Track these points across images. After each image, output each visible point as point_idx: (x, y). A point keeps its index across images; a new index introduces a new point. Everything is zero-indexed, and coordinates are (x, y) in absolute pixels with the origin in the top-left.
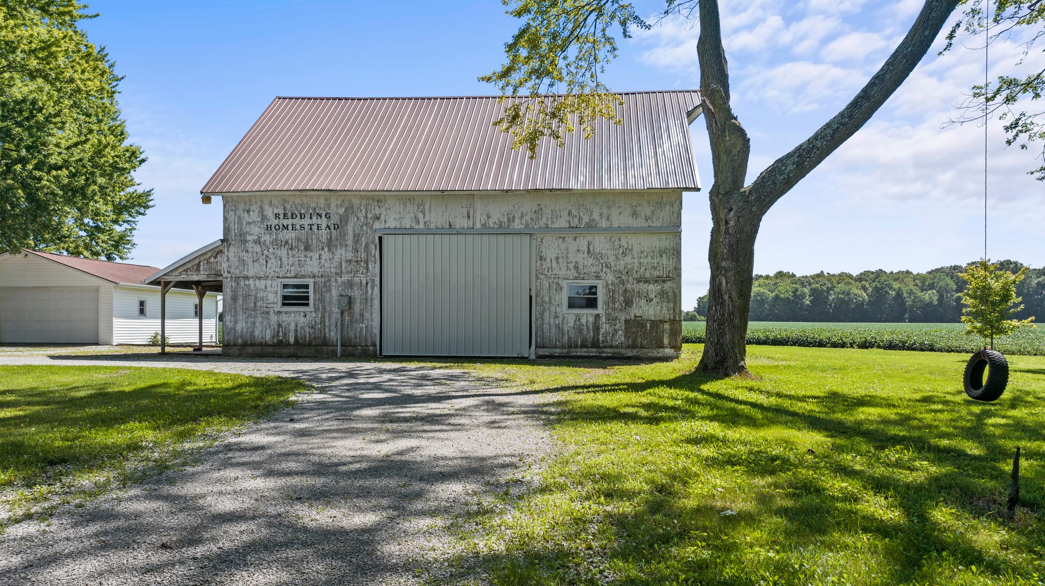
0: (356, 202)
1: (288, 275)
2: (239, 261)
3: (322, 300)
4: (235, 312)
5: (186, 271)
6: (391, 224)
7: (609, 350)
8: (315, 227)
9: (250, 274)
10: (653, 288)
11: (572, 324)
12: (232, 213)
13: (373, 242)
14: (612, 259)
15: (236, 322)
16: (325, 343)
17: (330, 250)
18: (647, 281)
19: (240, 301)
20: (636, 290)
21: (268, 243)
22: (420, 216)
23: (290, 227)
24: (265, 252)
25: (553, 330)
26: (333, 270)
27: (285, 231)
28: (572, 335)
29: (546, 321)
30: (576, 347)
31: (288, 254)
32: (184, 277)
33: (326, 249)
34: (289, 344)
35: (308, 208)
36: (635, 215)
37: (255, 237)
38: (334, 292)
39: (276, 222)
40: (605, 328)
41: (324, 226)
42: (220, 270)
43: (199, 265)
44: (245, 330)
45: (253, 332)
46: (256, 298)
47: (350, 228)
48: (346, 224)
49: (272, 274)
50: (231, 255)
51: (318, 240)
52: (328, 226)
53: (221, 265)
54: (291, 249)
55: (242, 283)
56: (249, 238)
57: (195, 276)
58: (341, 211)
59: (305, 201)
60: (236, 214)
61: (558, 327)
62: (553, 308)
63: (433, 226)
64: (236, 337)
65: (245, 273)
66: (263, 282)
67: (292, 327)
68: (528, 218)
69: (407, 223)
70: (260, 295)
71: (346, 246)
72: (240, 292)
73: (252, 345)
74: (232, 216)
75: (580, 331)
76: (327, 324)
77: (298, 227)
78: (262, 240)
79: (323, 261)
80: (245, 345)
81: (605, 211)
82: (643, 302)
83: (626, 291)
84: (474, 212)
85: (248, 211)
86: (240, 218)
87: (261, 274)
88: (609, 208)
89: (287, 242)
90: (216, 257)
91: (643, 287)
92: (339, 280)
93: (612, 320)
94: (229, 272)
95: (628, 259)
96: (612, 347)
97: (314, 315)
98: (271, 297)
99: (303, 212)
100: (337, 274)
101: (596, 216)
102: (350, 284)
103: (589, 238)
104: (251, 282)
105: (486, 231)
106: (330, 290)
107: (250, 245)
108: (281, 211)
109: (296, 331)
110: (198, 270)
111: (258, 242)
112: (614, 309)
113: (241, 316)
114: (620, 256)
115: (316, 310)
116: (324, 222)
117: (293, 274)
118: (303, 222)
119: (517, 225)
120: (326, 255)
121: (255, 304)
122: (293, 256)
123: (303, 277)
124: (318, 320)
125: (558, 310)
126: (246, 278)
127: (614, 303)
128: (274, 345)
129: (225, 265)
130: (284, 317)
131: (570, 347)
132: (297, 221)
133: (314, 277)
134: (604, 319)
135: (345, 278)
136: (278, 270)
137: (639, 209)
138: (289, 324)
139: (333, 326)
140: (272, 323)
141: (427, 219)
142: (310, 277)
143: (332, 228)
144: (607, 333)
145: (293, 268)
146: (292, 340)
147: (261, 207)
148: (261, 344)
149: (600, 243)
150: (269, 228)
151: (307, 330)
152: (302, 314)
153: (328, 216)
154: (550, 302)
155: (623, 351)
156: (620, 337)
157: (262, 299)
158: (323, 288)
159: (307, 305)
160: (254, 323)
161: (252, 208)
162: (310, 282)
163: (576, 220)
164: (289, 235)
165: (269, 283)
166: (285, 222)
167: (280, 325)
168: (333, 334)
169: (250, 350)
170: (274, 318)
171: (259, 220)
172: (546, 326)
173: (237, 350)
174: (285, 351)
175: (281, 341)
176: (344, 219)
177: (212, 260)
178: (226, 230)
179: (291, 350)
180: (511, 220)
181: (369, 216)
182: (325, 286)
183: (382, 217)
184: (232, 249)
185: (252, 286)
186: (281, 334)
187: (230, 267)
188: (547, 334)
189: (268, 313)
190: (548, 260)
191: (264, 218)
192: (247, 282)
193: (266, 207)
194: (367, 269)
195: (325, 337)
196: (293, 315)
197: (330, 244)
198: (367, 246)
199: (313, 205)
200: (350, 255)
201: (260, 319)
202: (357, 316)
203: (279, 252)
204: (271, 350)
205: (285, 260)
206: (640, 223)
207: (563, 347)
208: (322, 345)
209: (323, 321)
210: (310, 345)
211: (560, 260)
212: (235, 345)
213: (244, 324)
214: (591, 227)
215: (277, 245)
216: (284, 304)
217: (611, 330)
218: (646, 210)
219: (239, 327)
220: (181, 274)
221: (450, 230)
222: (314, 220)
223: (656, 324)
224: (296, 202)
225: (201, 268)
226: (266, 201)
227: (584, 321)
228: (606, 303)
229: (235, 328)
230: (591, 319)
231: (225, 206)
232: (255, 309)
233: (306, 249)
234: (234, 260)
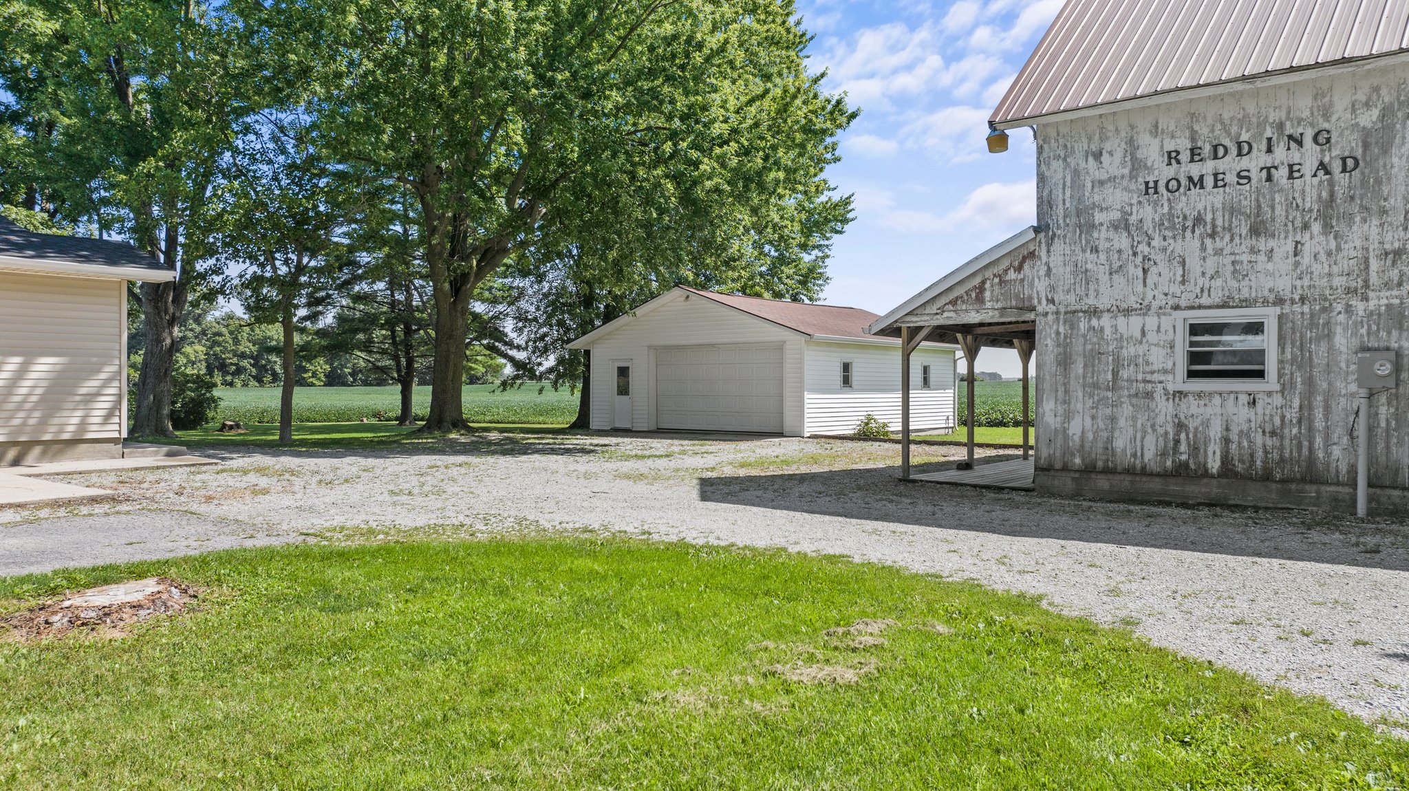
1: (1205, 300)
2: (1074, 274)
3: (1303, 362)
4: (1066, 392)
5: (953, 302)
8: (1281, 174)
9: (1104, 302)
12: (1057, 165)
15: (1068, 416)
16: (1312, 475)
17: (1327, 228)
19: (1078, 368)
21: (1148, 225)
23: (1209, 181)
24: (1143, 248)
26: (1338, 281)
27: (1195, 191)
31: (1203, 248)
32: (950, 317)
33: (1316, 227)
34: (1206, 474)
35: (1261, 126)
37: (1116, 215)
38: (1341, 341)
39: (1170, 172)
41: (1309, 166)
42: (1030, 298)
43: (981, 288)
44: (1090, 436)
45: (1110, 440)
46: (1117, 361)
47: (1396, 163)
48: (1386, 151)
49: (1161, 300)
50: (1056, 260)
51: (1291, 204)
52: (1322, 166)
53: (1032, 285)
54: (1213, 235)
55: (1083, 325)
56: (1099, 217)
57: (973, 314)
58: (1368, 118)
59: (1251, 109)
60: (1067, 165)
64: (1067, 451)
65: (1091, 301)
66: (1136, 321)
67: (1216, 431)
70: (1129, 351)
71: (1383, 212)
72: (1078, 346)
73: (1108, 471)
74: (1057, 170)
76: (1319, 424)
77: (1231, 178)
78: (1133, 219)
79: (1306, 260)
80: (1089, 469)
85: (1098, 156)
86: (1076, 173)
87: (1132, 302)
89: (1199, 220)
90: (1019, 269)
92: (1359, 307)
94: (1051, 301)
97: (1278, 400)
98: (1157, 357)
99: (1245, 137)
100: (1349, 291)
102: (1395, 318)
104: (1106, 321)
106: (1329, 336)
107: (1101, 236)
108: (1183, 144)
109: (1226, 441)
110: (980, 299)
111: (1122, 225)
113: (1080, 402)
115: (1286, 388)
116: (1309, 156)
117: (1216, 298)
118: (1245, 163)
120: (1315, 241)
121: (1115, 374)
122: (1218, 252)
123: (1246, 303)
124: (1292, 414)
126: (1094, 312)
128: (1164, 475)
129: (1041, 286)
130: (1192, 407)
132: (1230, 164)
133: (1279, 301)
135: (1379, 300)
136: (1176, 289)
138: (1206, 424)
139: (1338, 433)
140: (1160, 420)
142: (1266, 303)
143: (1336, 167)
145: (1218, 282)
146: (1214, 465)
147: (1131, 141)
148: (1130, 471)
150: (1150, 189)
151: (1259, 440)
152: (1244, 399)
153: (1322, 139)
157: (1134, 361)
158: (1307, 332)
159: (1260, 374)
160: (1113, 419)
161: (1108, 146)
162: (1269, 316)
164: (1208, 201)
165: (1151, 322)
166: (1196, 169)
167: (1180, 426)
168: (1336, 452)
169: (1103, 483)
170: (1164, 409)
171: (1126, 171)
173: (1069, 482)
174: (1195, 490)
175: (1185, 465)
176: (1376, 140)
177: (1012, 275)
178: (1045, 205)
179: (1214, 489)
182: (1313, 325)
184: (1058, 246)
185: (1108, 331)
186: (1183, 447)
187: (1053, 289)
189: (1149, 395)
191: (1137, 165)
192: (1094, 322)
193: (1145, 139)
195: (1312, 458)
196: (1217, 400)
197: (1328, 213)
199: (1274, 116)
200: (1396, 238)
201: (1127, 410)
203: (1177, 246)
204: (1156, 485)
205: (1194, 264)
208: (1303, 480)
209: (1305, 417)
210: (1267, 477)
212: (1065, 469)
213: (1088, 422)
215: (1173, 227)
216: (1192, 374)
219: (1075, 429)
220: (942, 310)
222: (1280, 153)
224: (1226, 116)
225: (987, 294)
226: (1144, 124)
229: (1065, 430)
231: (1040, 150)
232: (1114, 386)
233: (1255, 231)
234: (1063, 272)
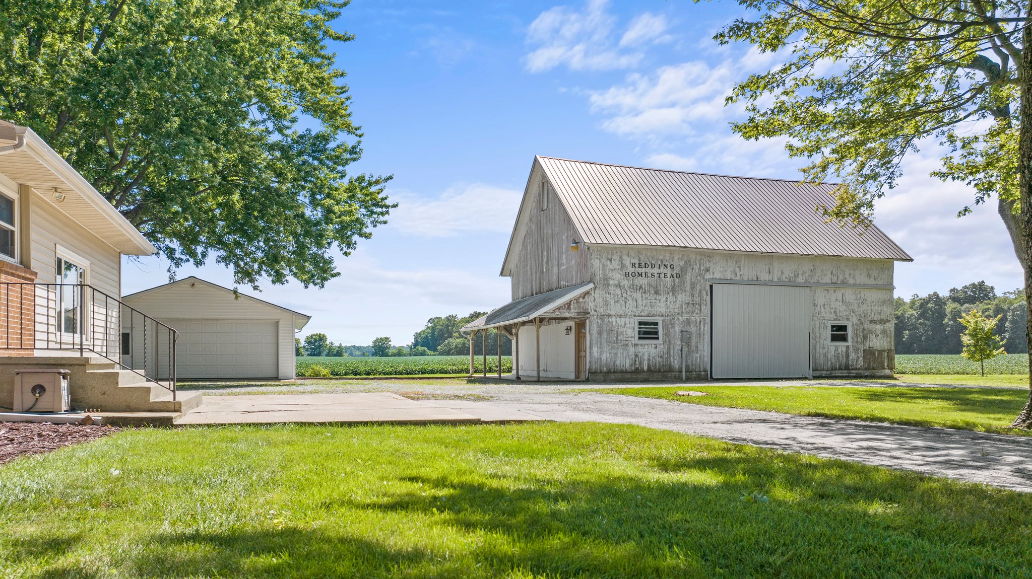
0: (693, 257)
1: (643, 314)
2: (603, 302)
3: (667, 335)
4: (601, 344)
5: (559, 308)
6: (718, 275)
7: (854, 371)
8: (662, 276)
9: (613, 313)
10: (879, 327)
11: (833, 353)
13: (705, 289)
14: (856, 307)
15: (602, 353)
16: (670, 370)
17: (673, 294)
18: (875, 323)
19: (605, 336)
20: (870, 329)
21: (626, 287)
22: (737, 270)
23: (644, 275)
24: (624, 294)
25: (822, 358)
26: (676, 311)
27: (640, 277)
28: (833, 361)
29: (818, 351)
30: (836, 369)
31: (642, 297)
32: (558, 314)
33: (671, 293)
34: (644, 371)
35: (657, 259)
36: (869, 275)
37: (616, 282)
38: (677, 329)
39: (632, 270)
40: (852, 356)
41: (669, 275)
42: (588, 309)
43: (569, 304)
44: (609, 360)
45: (615, 361)
46: (617, 333)
47: (688, 277)
48: (686, 274)
49: (630, 313)
50: (597, 296)
51: (665, 286)
52: (672, 275)
53: (588, 304)
54: (645, 293)
55: (606, 320)
56: (611, 282)
57: (567, 314)
58: (682, 263)
59: (655, 254)
60: (600, 262)
61: (825, 355)
62: (822, 341)
63: (745, 278)
64: (601, 366)
65: (609, 312)
66: (623, 320)
67: (646, 357)
68: (807, 275)
69: (729, 275)
70: (621, 330)
71: (685, 291)
72: (605, 328)
73: (615, 372)
74: (597, 263)
75: (838, 358)
76: (672, 354)
77: (649, 275)
78: (622, 284)
79: (668, 304)
80: (609, 372)
81: (852, 272)
82: (873, 337)
83: (864, 329)
84: (773, 268)
85: (611, 260)
86: (603, 265)
87: (621, 313)
88: (854, 270)
89: (641, 287)
90: (584, 298)
91: (873, 326)
92: (681, 318)
93: (856, 350)
94: (595, 311)
95: (865, 307)
96: (856, 369)
97: (662, 346)
98: (630, 332)
99: (653, 262)
100: (679, 314)
101: (847, 276)
102: (688, 322)
103: (843, 291)
104: (613, 319)
105: (780, 284)
106: (674, 327)
107: (612, 288)
108: (637, 261)
109: (649, 360)
110: (569, 308)
111: (618, 286)
112: (857, 342)
113: (606, 348)
114: (860, 305)
115: (664, 342)
116: (669, 271)
117: (646, 313)
118: (653, 271)
119: (800, 280)
120: (670, 298)
121: (617, 338)
122: (646, 298)
123: (654, 316)
124: (665, 351)
125: (825, 343)
126: (609, 316)
127: (857, 338)
128: (632, 371)
129: (592, 305)
130: (640, 349)
131: (832, 370)
132: (649, 270)
133: (662, 316)
134: (851, 349)
135: (685, 317)
136: (634, 309)
137: (871, 272)
138: (644, 355)
139: (677, 357)
140: (630, 354)
141: (742, 273)
142: (659, 316)
143: (675, 277)
144: (853, 359)
145: (646, 308)
146: (646, 368)
147: (621, 257)
148: (622, 372)
149: (849, 295)
150: (627, 275)
151: (657, 359)
152: (654, 346)
153: (672, 267)
154: (820, 337)
155: (862, 372)
156: (861, 363)
157: (622, 333)
158: (668, 326)
159: (657, 338)
160: (616, 354)
161: (614, 257)
162: (659, 320)
163: (836, 278)
164: (642, 281)
165: (628, 320)
166: (640, 270)
167: (636, 356)
168: (676, 362)
169: (612, 376)
170: (632, 350)
171: (619, 267)
172: (818, 355)
173: (602, 377)
174: (641, 376)
175: (638, 368)
176: (684, 270)
177: (581, 300)
178: (593, 275)
179: (644, 376)
180: (796, 276)
181: (702, 268)
182: (670, 323)
183: (711, 270)
184: (597, 291)
185: (614, 323)
186: (637, 363)
187: (596, 306)
188: (818, 361)
189: (627, 345)
190: (819, 307)
191: (623, 266)
192: (610, 319)
193: (625, 257)
194: (701, 310)
195: (670, 364)
196: (646, 347)
197: (674, 290)
198: (700, 292)
199: (661, 257)
200: (688, 299)
201: (620, 350)
202: (693, 348)
203: (635, 295)
204: (628, 376)
205: (640, 302)
206: (871, 281)
207: (828, 370)
208: (668, 371)
209: (669, 352)
210: (659, 371)
211: (826, 307)
212: (601, 372)
213: (608, 355)
214: (844, 283)
215: (633, 289)
216: (640, 338)
217: (855, 357)
218: (875, 273)
219: (604, 357)
220: (554, 311)
221: (756, 282)
222: (662, 270)
223: (881, 352)
224: (648, 255)
225: (572, 306)
226: (625, 252)
227: (840, 351)
228: (853, 338)
229: (601, 358)
230: (844, 349)
232: (617, 343)
233: (656, 293)
234: (599, 300)
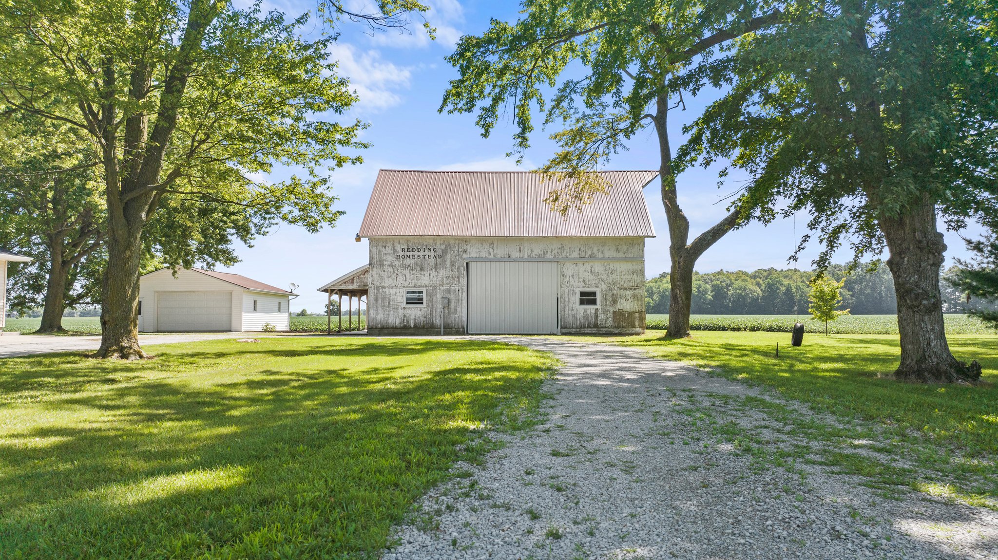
0: (452, 242)
1: (410, 285)
2: (379, 277)
3: (431, 300)
4: (376, 309)
5: (345, 283)
6: (474, 255)
7: (604, 329)
8: (427, 257)
9: (386, 285)
10: (629, 293)
11: (582, 314)
12: (375, 248)
13: (462, 266)
14: (605, 276)
15: (377, 314)
16: (433, 327)
17: (436, 270)
18: (625, 289)
19: (380, 302)
20: (619, 294)
21: (397, 266)
22: (491, 250)
23: (411, 257)
24: (396, 272)
25: (571, 318)
26: (438, 283)
27: (408, 259)
28: (582, 321)
29: (567, 313)
30: (585, 327)
31: (410, 273)
32: (343, 287)
33: (434, 270)
34: (410, 328)
35: (423, 245)
36: (618, 250)
37: (389, 263)
38: (439, 296)
39: (403, 253)
40: (601, 316)
41: (432, 256)
42: (367, 283)
43: (353, 279)
44: (383, 319)
45: (388, 320)
46: (390, 299)
47: (448, 257)
48: (446, 255)
49: (400, 285)
50: (374, 273)
51: (429, 264)
52: (435, 256)
53: (367, 279)
54: (412, 270)
55: (381, 290)
56: (385, 263)
57: (350, 287)
58: (443, 247)
59: (420, 241)
60: (377, 249)
61: (574, 316)
62: (570, 305)
63: (499, 256)
64: (377, 324)
65: (383, 284)
66: (394, 290)
67: (413, 317)
68: (555, 252)
69: (483, 255)
70: (392, 297)
71: (446, 268)
72: (380, 296)
74: (374, 250)
75: (587, 318)
76: (434, 315)
77: (416, 257)
78: (394, 264)
79: (432, 277)
81: (600, 248)
82: (623, 301)
83: (613, 294)
84: (524, 248)
85: (385, 247)
86: (379, 251)
87: (393, 285)
88: (602, 246)
89: (409, 266)
90: (364, 275)
91: (623, 292)
92: (442, 288)
93: (605, 312)
94: (372, 284)
95: (614, 276)
96: (605, 327)
97: (426, 309)
98: (399, 299)
99: (419, 247)
100: (440, 285)
101: (595, 251)
102: (449, 291)
103: (591, 264)
104: (387, 290)
105: (530, 260)
106: (436, 295)
107: (386, 268)
108: (406, 247)
109: (415, 319)
110: (353, 282)
112: (606, 305)
113: (380, 311)
114: (609, 274)
115: (428, 306)
116: (432, 254)
117: (413, 285)
118: (419, 253)
119: (549, 256)
120: (433, 273)
121: (389, 303)
122: (413, 274)
123: (419, 286)
124: (429, 313)
125: (574, 306)
126: (384, 287)
127: (606, 302)
128: (401, 328)
129: (370, 280)
130: (407, 312)
131: (581, 328)
132: (416, 253)
133: (426, 286)
134: (600, 311)
135: (445, 287)
136: (404, 282)
137: (620, 247)
138: (410, 315)
139: (438, 316)
140: (400, 315)
141: (495, 252)
142: (423, 287)
143: (437, 257)
144: (602, 319)
145: (413, 281)
146: (412, 325)
147: (393, 245)
148: (393, 328)
149: (598, 267)
150: (398, 257)
151: (422, 319)
152: (419, 309)
153: (435, 250)
154: (569, 301)
155: (612, 330)
156: (610, 322)
157: (394, 300)
158: (431, 294)
159: (422, 303)
160: (388, 315)
161: (388, 246)
162: (424, 290)
163: (584, 253)
164: (410, 261)
165: (398, 290)
166: (408, 254)
167: (405, 316)
168: (438, 321)
169: (386, 331)
170: (401, 312)
171: (392, 252)
172: (567, 316)
173: (377, 331)
175: (406, 325)
176: (445, 252)
177: (362, 276)
178: (371, 258)
179: (412, 331)
180: (545, 253)
181: (460, 250)
182: (433, 292)
183: (468, 251)
184: (374, 269)
185: (387, 292)
186: (405, 321)
187: (373, 280)
188: (567, 321)
189: (397, 308)
190: (568, 277)
191: (395, 251)
192: (384, 290)
193: (397, 244)
194: (459, 282)
195: (433, 323)
196: (413, 310)
197: (436, 267)
198: (459, 268)
199: (425, 243)
200: (448, 274)
201: (392, 312)
202: (453, 310)
203: (404, 272)
204: (399, 331)
205: (408, 276)
206: (621, 255)
207: (577, 328)
208: (431, 327)
209: (431, 314)
210: (424, 327)
211: (575, 277)
212: (376, 328)
213: (382, 315)
214: (592, 257)
215: (403, 267)
216: (407, 303)
217: (605, 317)
218: (625, 248)
219: (379, 317)
220: (341, 285)
221: (509, 259)
222: (426, 252)
223: (631, 314)
224: (415, 242)
225: (355, 281)
226: (396, 241)
227: (589, 312)
228: (602, 302)
229: (376, 318)
230: (593, 311)
231: (370, 244)
232: (389, 306)
233: (421, 270)
234: (376, 276)
